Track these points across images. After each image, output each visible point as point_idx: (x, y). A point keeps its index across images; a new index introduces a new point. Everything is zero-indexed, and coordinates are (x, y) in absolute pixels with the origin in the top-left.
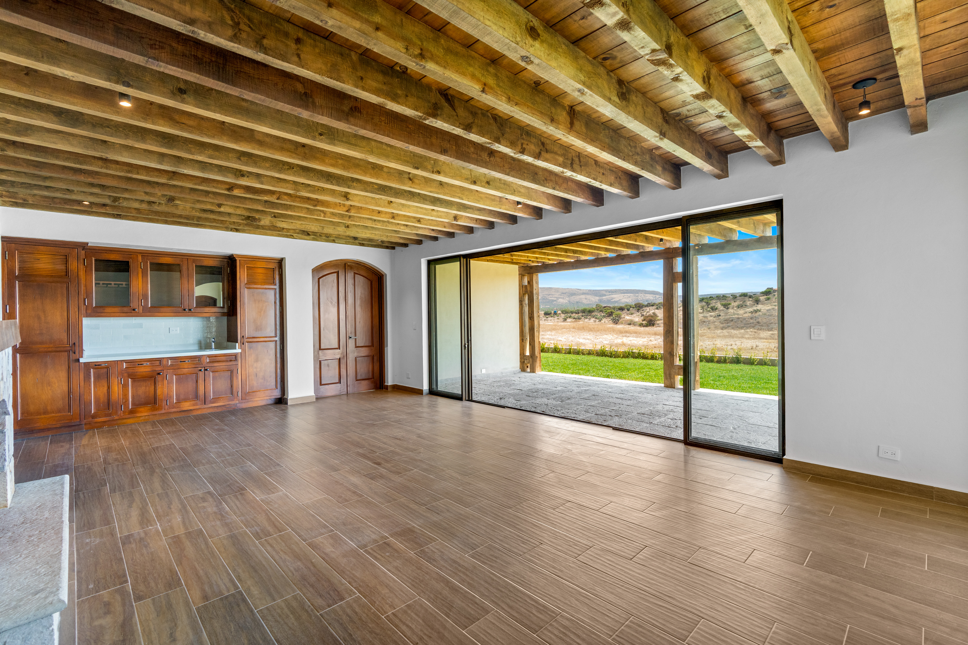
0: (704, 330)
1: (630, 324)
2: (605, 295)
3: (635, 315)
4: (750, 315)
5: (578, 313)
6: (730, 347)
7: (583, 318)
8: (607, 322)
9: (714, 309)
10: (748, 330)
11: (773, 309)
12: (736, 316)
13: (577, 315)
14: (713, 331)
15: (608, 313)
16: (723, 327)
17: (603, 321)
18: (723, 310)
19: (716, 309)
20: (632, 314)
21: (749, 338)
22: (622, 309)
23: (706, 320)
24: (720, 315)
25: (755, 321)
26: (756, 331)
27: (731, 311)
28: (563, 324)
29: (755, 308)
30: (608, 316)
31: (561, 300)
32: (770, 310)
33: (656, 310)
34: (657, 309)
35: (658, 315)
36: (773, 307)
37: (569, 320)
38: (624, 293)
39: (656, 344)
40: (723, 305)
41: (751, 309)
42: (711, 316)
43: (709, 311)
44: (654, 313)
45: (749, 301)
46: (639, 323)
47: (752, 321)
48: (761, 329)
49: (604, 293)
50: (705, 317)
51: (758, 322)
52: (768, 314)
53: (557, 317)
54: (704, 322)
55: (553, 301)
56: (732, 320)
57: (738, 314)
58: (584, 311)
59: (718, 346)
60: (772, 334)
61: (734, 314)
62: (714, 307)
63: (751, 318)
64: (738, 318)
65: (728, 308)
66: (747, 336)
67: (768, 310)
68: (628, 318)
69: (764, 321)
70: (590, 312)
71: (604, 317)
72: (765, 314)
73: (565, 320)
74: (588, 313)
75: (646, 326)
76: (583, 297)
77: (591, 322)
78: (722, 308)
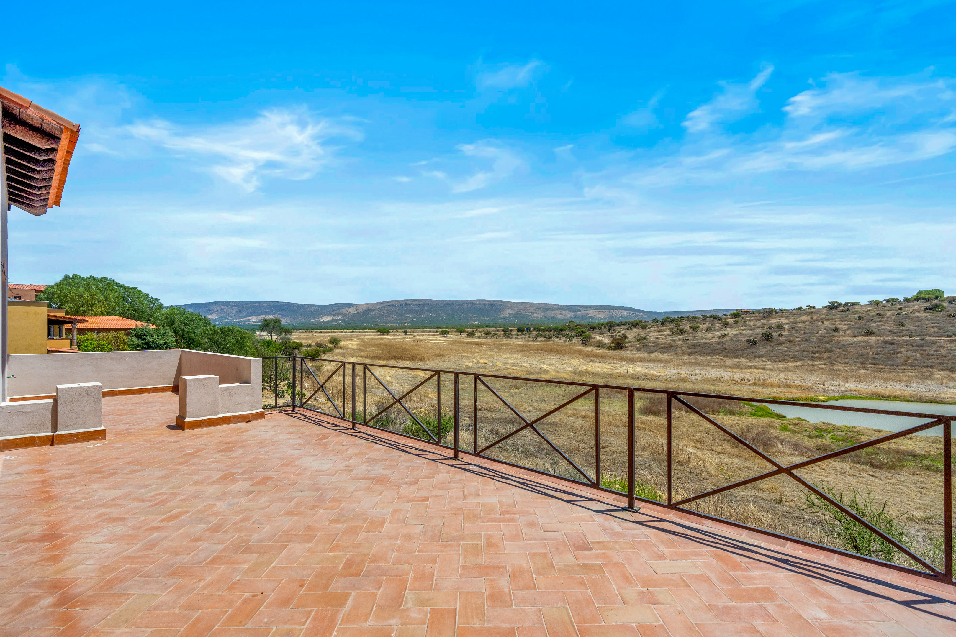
0: (671, 355)
1: (598, 346)
2: (580, 311)
3: (605, 335)
4: (717, 339)
5: (550, 331)
6: (694, 378)
7: (554, 337)
8: (577, 342)
9: (682, 332)
10: (715, 357)
11: (740, 333)
12: (704, 341)
13: (548, 333)
14: (679, 357)
15: (579, 332)
16: (690, 353)
17: (573, 342)
18: (692, 333)
19: (685, 332)
20: (602, 334)
21: (714, 367)
22: (593, 328)
23: (674, 344)
24: (688, 339)
25: (721, 347)
26: (722, 358)
27: (699, 334)
28: (532, 343)
29: (723, 332)
30: (579, 336)
31: (535, 315)
32: (737, 335)
33: (627, 331)
34: (628, 329)
35: (628, 336)
36: (741, 331)
37: (540, 339)
38: (599, 309)
39: (620, 373)
40: (691, 328)
41: (718, 334)
42: (679, 339)
43: (678, 334)
44: (623, 334)
45: (718, 323)
46: (608, 345)
47: (719, 347)
48: (727, 357)
49: (579, 308)
50: (673, 340)
51: (725, 349)
52: (735, 339)
53: (528, 335)
54: (672, 346)
55: (528, 316)
56: (699, 345)
57: (706, 339)
58: (555, 329)
59: (682, 376)
60: (738, 362)
61: (702, 338)
62: (683, 329)
63: (719, 344)
64: (706, 343)
65: (696, 331)
66: (713, 364)
67: (735, 335)
68: (598, 338)
69: (731, 346)
70: (561, 330)
71: (574, 336)
72: (732, 340)
73: (535, 339)
74: (559, 331)
75: (615, 349)
76: (558, 312)
77: (561, 341)
78: (691, 331)
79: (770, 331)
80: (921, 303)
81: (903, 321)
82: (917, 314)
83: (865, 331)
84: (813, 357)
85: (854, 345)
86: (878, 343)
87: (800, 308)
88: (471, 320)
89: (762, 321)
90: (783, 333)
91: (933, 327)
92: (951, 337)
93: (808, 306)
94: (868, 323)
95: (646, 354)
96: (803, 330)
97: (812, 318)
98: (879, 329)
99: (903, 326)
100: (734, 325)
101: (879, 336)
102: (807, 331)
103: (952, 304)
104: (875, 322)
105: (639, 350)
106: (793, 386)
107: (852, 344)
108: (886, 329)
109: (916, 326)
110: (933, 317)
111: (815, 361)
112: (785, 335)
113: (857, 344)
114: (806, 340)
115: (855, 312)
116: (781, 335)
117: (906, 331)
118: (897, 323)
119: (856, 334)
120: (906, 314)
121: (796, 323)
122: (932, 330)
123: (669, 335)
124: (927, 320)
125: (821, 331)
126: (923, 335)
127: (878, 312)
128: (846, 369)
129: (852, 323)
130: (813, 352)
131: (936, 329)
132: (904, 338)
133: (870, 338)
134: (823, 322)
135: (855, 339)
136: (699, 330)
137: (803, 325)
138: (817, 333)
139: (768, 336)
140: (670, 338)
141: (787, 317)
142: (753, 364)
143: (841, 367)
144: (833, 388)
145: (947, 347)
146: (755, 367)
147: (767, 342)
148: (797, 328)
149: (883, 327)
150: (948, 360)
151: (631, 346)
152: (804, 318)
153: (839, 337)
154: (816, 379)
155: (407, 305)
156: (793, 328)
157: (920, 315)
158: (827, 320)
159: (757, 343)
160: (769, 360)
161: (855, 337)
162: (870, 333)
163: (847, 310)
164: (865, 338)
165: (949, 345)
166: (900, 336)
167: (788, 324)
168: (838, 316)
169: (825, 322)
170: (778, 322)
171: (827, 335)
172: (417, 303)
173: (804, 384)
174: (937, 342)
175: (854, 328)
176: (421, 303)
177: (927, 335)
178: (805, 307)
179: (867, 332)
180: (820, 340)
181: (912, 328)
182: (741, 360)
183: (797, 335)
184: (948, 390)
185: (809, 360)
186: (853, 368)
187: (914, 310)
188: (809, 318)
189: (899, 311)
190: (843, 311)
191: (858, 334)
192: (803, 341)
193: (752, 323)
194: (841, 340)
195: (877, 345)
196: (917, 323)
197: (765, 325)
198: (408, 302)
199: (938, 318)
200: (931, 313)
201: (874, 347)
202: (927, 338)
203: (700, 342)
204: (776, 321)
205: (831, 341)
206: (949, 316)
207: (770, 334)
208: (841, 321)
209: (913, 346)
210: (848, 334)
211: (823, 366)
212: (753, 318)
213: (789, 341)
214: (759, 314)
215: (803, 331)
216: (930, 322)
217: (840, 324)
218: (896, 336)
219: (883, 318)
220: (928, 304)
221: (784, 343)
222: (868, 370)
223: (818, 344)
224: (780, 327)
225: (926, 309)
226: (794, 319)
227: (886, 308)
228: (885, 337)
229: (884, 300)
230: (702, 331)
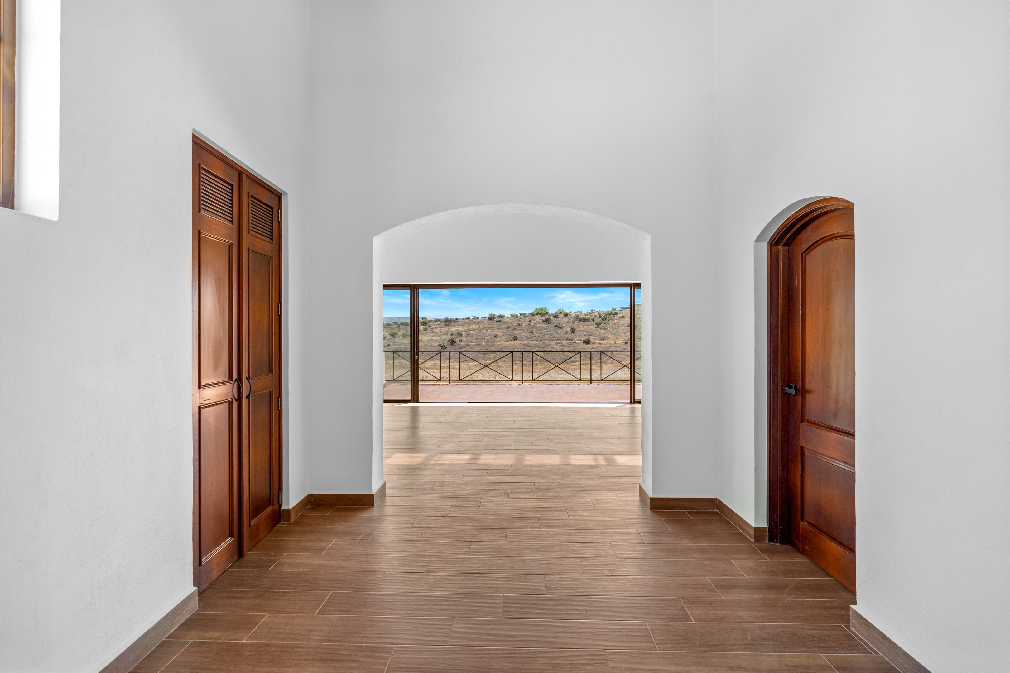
79: (454, 337)
80: (540, 317)
81: (532, 330)
82: (539, 325)
83: (513, 337)
84: (484, 357)
85: (507, 348)
86: (521, 346)
87: (468, 318)
89: (445, 328)
90: (462, 339)
91: (547, 334)
92: (556, 341)
93: (474, 317)
94: (514, 331)
96: (475, 336)
97: (479, 327)
98: (520, 336)
99: (533, 333)
100: (424, 331)
101: (521, 341)
102: (478, 337)
103: (555, 318)
104: (518, 330)
107: (506, 347)
108: (524, 336)
109: (539, 334)
110: (547, 327)
111: (486, 360)
112: (464, 340)
113: (509, 347)
114: (479, 345)
115: (505, 323)
116: (461, 341)
117: (535, 337)
118: (530, 331)
119: (508, 339)
120: (533, 325)
121: (469, 331)
122: (547, 336)
124: (545, 329)
125: (486, 337)
126: (543, 340)
127: (518, 323)
128: (505, 365)
129: (505, 331)
131: (549, 336)
132: (534, 342)
133: (515, 342)
134: (487, 330)
135: (508, 343)
136: (396, 336)
137: (474, 332)
138: (484, 339)
139: (453, 341)
141: (462, 326)
143: (502, 364)
145: (555, 348)
147: (453, 347)
148: (471, 335)
149: (522, 334)
150: (557, 356)
152: (474, 326)
153: (498, 342)
154: (490, 374)
156: (469, 335)
157: (540, 325)
158: (489, 328)
159: (446, 348)
161: (508, 341)
162: (515, 339)
163: (501, 321)
164: (513, 343)
165: (556, 346)
166: (531, 341)
167: (464, 331)
168: (496, 325)
169: (488, 330)
170: (456, 330)
171: (491, 340)
173: (483, 378)
174: (550, 344)
175: (506, 335)
177: (545, 340)
178: (471, 318)
179: (514, 338)
180: (487, 344)
181: (537, 335)
182: (436, 362)
183: (472, 341)
184: (559, 376)
185: (482, 360)
186: (510, 365)
187: (537, 322)
188: (477, 327)
189: (529, 323)
190: (498, 321)
191: (509, 339)
192: (476, 345)
193: (438, 330)
194: (500, 344)
195: (521, 348)
196: (540, 332)
197: (448, 332)
199: (549, 328)
200: (546, 324)
201: (518, 349)
202: (546, 342)
203: (401, 348)
204: (455, 329)
205: (494, 345)
206: (555, 327)
207: (455, 339)
208: (498, 329)
209: (539, 348)
210: (503, 339)
212: (437, 326)
213: (467, 346)
214: (441, 322)
215: (475, 338)
216: (546, 330)
217: (498, 332)
218: (530, 341)
219: (521, 327)
220: (543, 318)
221: (464, 347)
222: (518, 365)
223: (486, 348)
224: (460, 334)
225: (543, 321)
226: (468, 327)
227: (522, 320)
228: (524, 341)
229: (520, 314)
230: (399, 337)
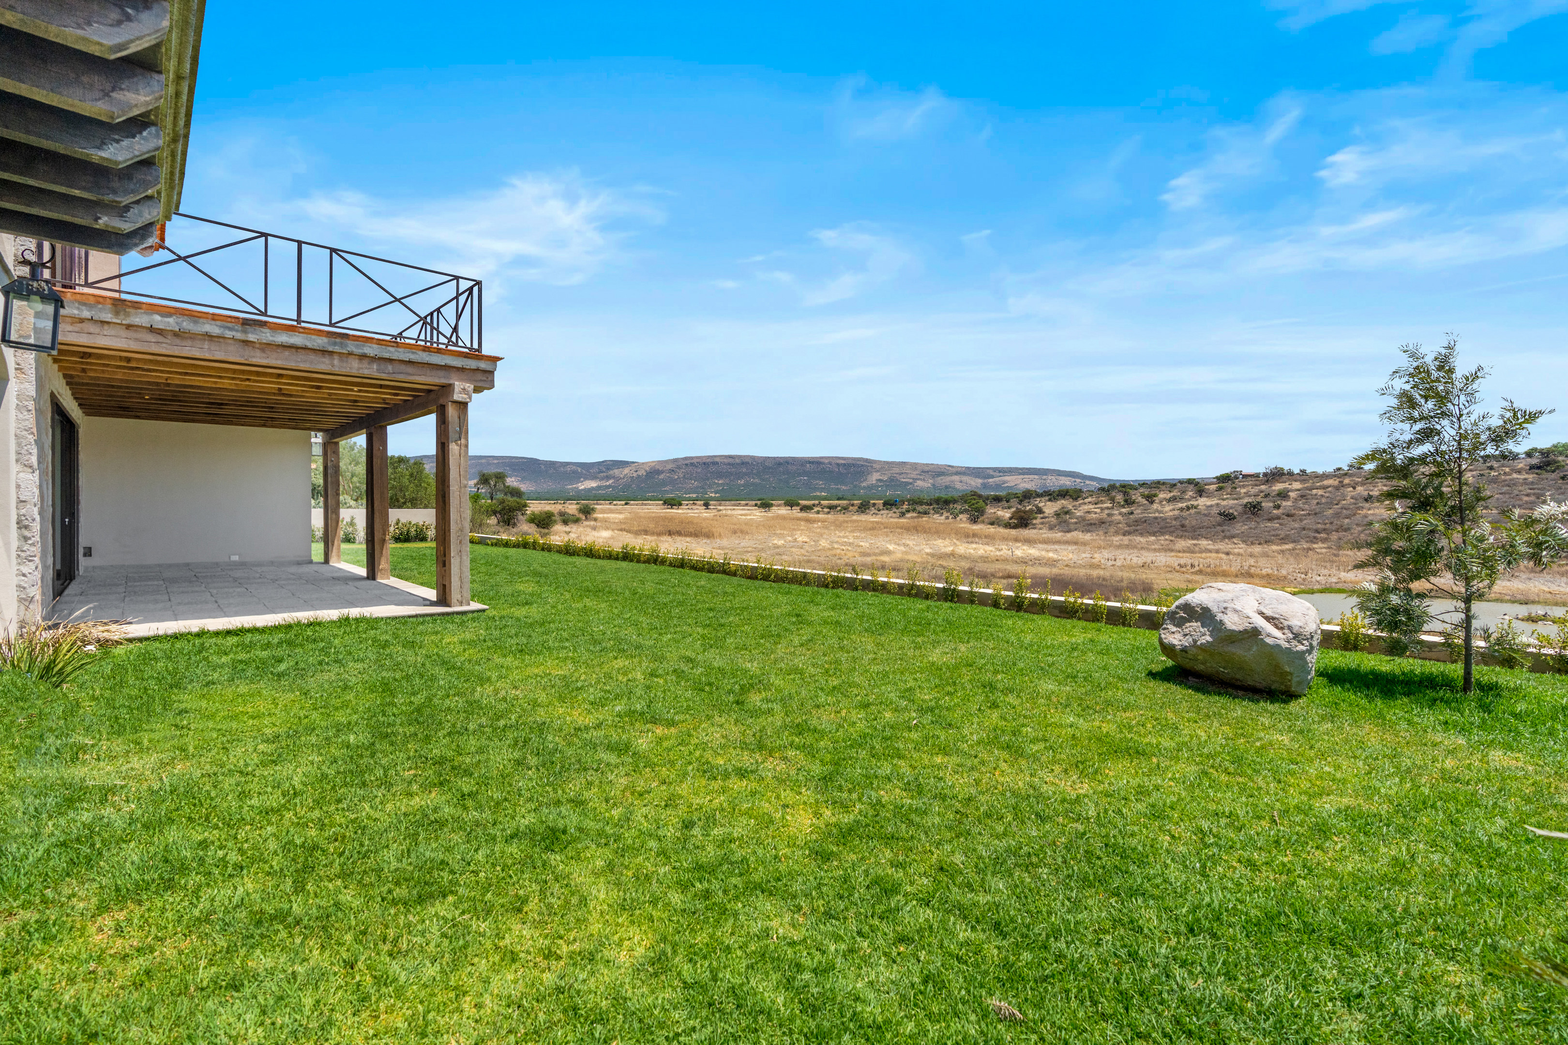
0: (1097, 535)
1: (989, 523)
2: (993, 477)
4: (1177, 513)
5: (930, 504)
6: (1111, 563)
7: (933, 512)
8: (963, 519)
9: (1130, 503)
10: (1161, 538)
11: (1218, 504)
12: (1156, 515)
13: (926, 507)
14: (1108, 538)
16: (1127, 532)
17: (957, 518)
18: (1142, 505)
19: (1134, 503)
20: (1006, 508)
21: (1152, 550)
22: (998, 500)
23: (1109, 519)
24: (1132, 513)
25: (1179, 524)
26: (1173, 538)
27: (1155, 506)
28: (895, 520)
29: (1192, 503)
30: (971, 510)
31: (920, 483)
32: (1211, 506)
33: (1048, 503)
34: (1050, 500)
35: (1045, 510)
37: (908, 514)
38: (1023, 474)
40: (1143, 496)
41: (1183, 505)
42: (1120, 514)
43: (1122, 506)
44: (1039, 508)
45: (1191, 491)
46: (1005, 522)
47: (1174, 522)
48: (1181, 537)
49: (992, 473)
50: (1110, 515)
51: (1183, 526)
52: (1205, 512)
53: (895, 510)
54: (1105, 523)
55: (907, 484)
56: (1147, 522)
58: (937, 501)
59: (1096, 561)
60: (1194, 544)
61: (1160, 512)
62: (1132, 499)
63: (1176, 519)
64: (1156, 518)
65: (1152, 502)
66: (1153, 546)
67: (1208, 507)
68: (996, 513)
69: (1194, 523)
70: (948, 503)
71: (964, 511)
72: (1199, 513)
73: (903, 515)
74: (943, 503)
75: (1015, 527)
76: (956, 478)
77: (939, 519)
78: (1142, 501)
79: (1264, 500)
82: (1516, 475)
84: (1314, 537)
88: (816, 489)
89: (1262, 486)
90: (1284, 504)
95: (1060, 534)
96: (1318, 499)
97: (1341, 482)
100: (1215, 493)
102: (1324, 501)
105: (1051, 528)
106: (1258, 575)
111: (1316, 543)
112: (1285, 506)
114: (1316, 514)
116: (1277, 507)
120: (1494, 475)
121: (1311, 490)
122: (1526, 499)
123: (1108, 508)
125: (1344, 500)
130: (1317, 531)
134: (1354, 488)
136: (1157, 499)
137: (1320, 492)
138: (1337, 504)
139: (1254, 507)
140: (1106, 512)
142: (1217, 547)
144: (1318, 578)
146: (1217, 551)
147: (1252, 517)
148: (1310, 497)
151: (1042, 523)
155: (715, 463)
156: (1304, 496)
158: (1362, 484)
159: (1234, 518)
160: (1244, 542)
167: (1299, 490)
169: (1358, 488)
170: (1284, 489)
171: (1351, 506)
172: (731, 460)
176: (738, 461)
180: (1338, 514)
181: (1493, 495)
182: (1199, 542)
183: (1305, 507)
185: (1306, 542)
187: (1512, 468)
192: (1310, 514)
193: (1243, 491)
194: (1370, 514)
196: (1505, 489)
197: (1263, 492)
198: (717, 460)
200: (1536, 473)
203: (1149, 517)
204: (1282, 487)
205: (1355, 515)
206: (1563, 478)
207: (1262, 504)
211: (1324, 551)
213: (1288, 516)
215: (1317, 501)
216: (1527, 486)
220: (1546, 460)
221: (1279, 518)
223: (1332, 520)
224: (1283, 495)
225: (1534, 468)
226: (1308, 484)
230: (1161, 502)
